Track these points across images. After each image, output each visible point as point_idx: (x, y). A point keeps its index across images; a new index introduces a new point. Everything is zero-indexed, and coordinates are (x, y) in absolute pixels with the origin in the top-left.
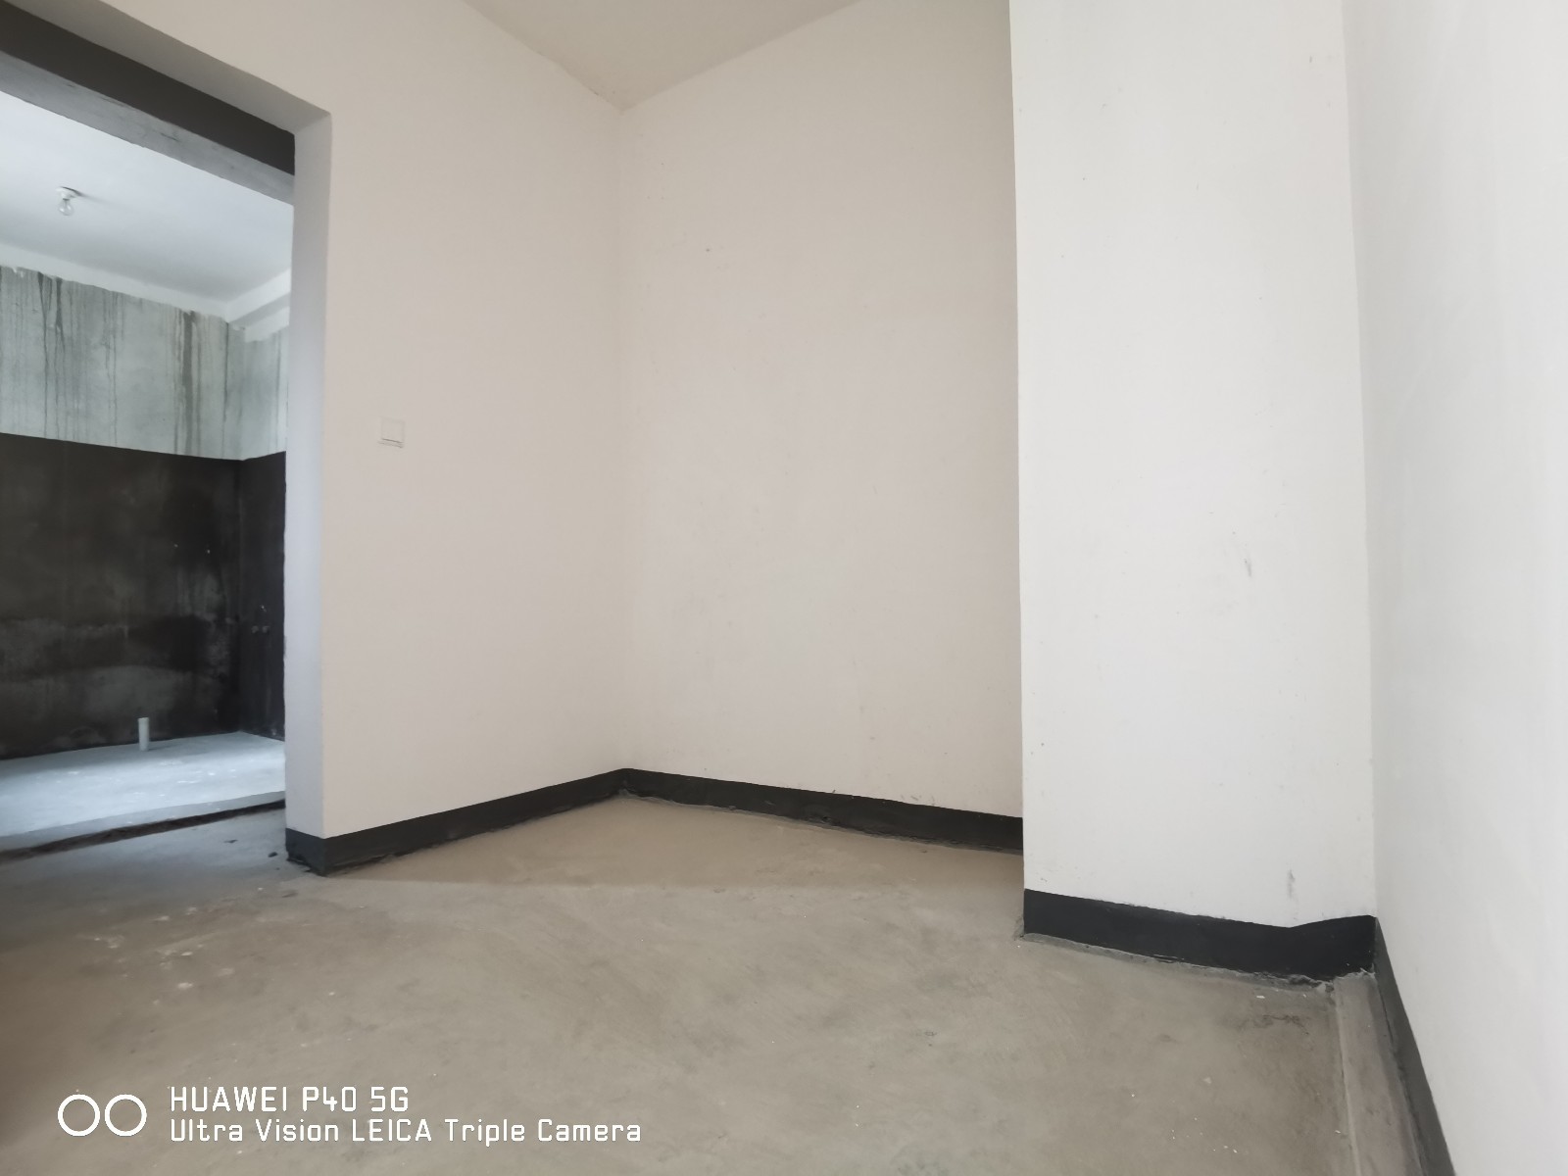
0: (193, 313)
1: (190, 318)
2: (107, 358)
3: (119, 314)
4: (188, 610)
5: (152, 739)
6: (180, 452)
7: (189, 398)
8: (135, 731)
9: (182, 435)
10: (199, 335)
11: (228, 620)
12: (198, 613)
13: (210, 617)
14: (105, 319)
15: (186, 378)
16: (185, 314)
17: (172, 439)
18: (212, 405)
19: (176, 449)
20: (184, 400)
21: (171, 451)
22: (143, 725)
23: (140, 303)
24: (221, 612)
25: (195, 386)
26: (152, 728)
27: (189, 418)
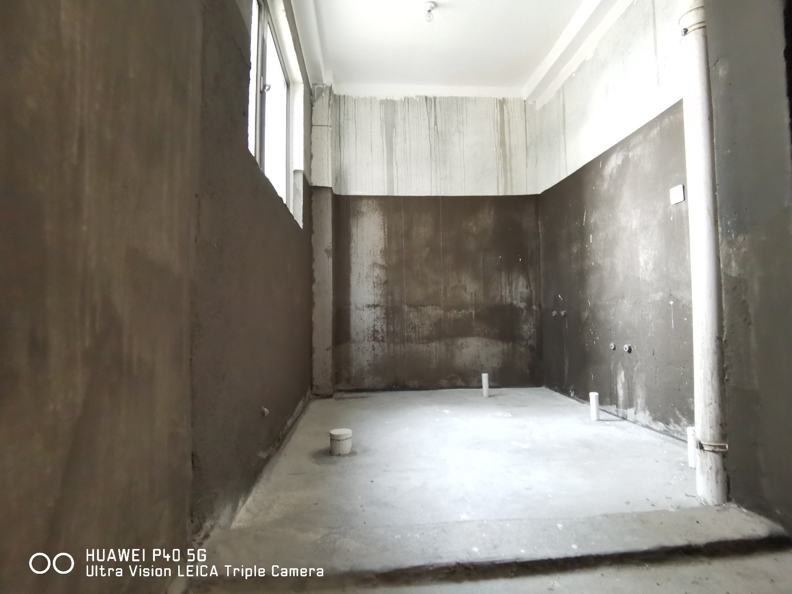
0: (503, 99)
1: (502, 103)
2: (460, 140)
3: (465, 110)
4: (509, 300)
5: (490, 387)
6: (501, 194)
7: (505, 156)
8: (480, 381)
9: (502, 181)
10: (508, 113)
11: (534, 307)
12: (515, 302)
13: (522, 305)
14: (458, 116)
15: (502, 143)
16: (500, 100)
17: (496, 185)
18: (519, 158)
19: (498, 192)
20: (502, 158)
21: (496, 194)
22: (485, 377)
23: (475, 100)
24: (529, 301)
25: (507, 148)
26: (491, 380)
27: (505, 170)
